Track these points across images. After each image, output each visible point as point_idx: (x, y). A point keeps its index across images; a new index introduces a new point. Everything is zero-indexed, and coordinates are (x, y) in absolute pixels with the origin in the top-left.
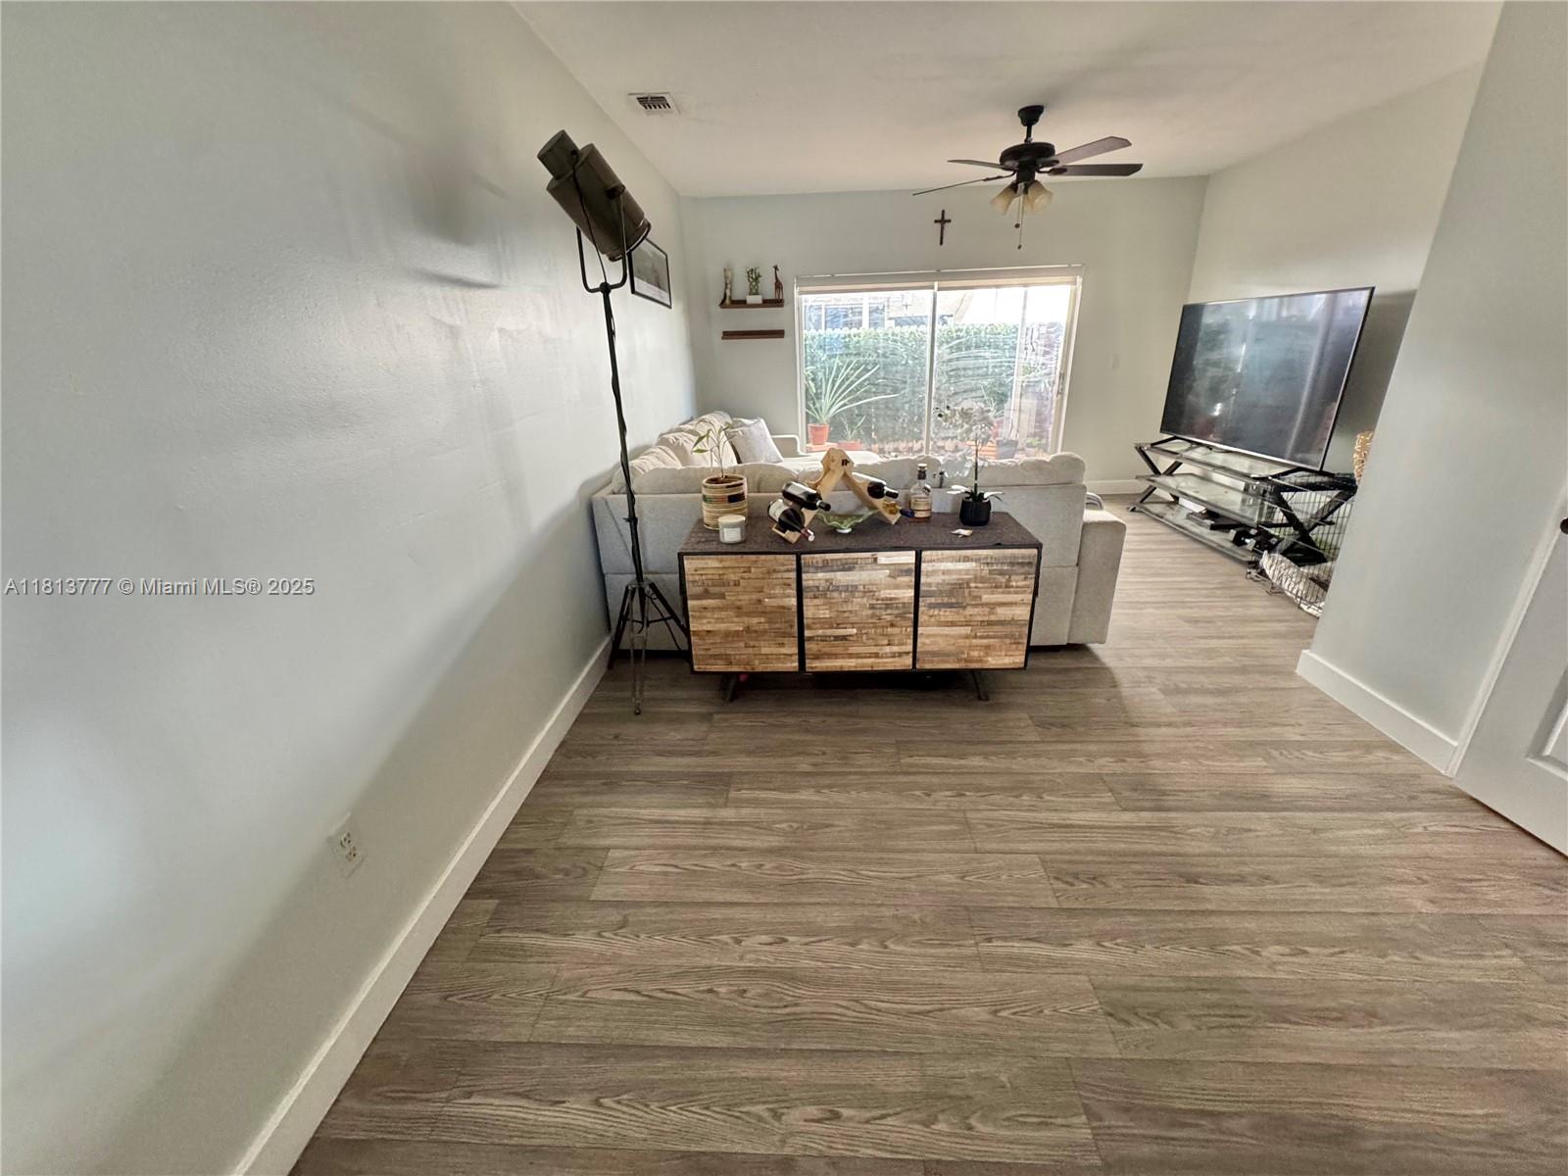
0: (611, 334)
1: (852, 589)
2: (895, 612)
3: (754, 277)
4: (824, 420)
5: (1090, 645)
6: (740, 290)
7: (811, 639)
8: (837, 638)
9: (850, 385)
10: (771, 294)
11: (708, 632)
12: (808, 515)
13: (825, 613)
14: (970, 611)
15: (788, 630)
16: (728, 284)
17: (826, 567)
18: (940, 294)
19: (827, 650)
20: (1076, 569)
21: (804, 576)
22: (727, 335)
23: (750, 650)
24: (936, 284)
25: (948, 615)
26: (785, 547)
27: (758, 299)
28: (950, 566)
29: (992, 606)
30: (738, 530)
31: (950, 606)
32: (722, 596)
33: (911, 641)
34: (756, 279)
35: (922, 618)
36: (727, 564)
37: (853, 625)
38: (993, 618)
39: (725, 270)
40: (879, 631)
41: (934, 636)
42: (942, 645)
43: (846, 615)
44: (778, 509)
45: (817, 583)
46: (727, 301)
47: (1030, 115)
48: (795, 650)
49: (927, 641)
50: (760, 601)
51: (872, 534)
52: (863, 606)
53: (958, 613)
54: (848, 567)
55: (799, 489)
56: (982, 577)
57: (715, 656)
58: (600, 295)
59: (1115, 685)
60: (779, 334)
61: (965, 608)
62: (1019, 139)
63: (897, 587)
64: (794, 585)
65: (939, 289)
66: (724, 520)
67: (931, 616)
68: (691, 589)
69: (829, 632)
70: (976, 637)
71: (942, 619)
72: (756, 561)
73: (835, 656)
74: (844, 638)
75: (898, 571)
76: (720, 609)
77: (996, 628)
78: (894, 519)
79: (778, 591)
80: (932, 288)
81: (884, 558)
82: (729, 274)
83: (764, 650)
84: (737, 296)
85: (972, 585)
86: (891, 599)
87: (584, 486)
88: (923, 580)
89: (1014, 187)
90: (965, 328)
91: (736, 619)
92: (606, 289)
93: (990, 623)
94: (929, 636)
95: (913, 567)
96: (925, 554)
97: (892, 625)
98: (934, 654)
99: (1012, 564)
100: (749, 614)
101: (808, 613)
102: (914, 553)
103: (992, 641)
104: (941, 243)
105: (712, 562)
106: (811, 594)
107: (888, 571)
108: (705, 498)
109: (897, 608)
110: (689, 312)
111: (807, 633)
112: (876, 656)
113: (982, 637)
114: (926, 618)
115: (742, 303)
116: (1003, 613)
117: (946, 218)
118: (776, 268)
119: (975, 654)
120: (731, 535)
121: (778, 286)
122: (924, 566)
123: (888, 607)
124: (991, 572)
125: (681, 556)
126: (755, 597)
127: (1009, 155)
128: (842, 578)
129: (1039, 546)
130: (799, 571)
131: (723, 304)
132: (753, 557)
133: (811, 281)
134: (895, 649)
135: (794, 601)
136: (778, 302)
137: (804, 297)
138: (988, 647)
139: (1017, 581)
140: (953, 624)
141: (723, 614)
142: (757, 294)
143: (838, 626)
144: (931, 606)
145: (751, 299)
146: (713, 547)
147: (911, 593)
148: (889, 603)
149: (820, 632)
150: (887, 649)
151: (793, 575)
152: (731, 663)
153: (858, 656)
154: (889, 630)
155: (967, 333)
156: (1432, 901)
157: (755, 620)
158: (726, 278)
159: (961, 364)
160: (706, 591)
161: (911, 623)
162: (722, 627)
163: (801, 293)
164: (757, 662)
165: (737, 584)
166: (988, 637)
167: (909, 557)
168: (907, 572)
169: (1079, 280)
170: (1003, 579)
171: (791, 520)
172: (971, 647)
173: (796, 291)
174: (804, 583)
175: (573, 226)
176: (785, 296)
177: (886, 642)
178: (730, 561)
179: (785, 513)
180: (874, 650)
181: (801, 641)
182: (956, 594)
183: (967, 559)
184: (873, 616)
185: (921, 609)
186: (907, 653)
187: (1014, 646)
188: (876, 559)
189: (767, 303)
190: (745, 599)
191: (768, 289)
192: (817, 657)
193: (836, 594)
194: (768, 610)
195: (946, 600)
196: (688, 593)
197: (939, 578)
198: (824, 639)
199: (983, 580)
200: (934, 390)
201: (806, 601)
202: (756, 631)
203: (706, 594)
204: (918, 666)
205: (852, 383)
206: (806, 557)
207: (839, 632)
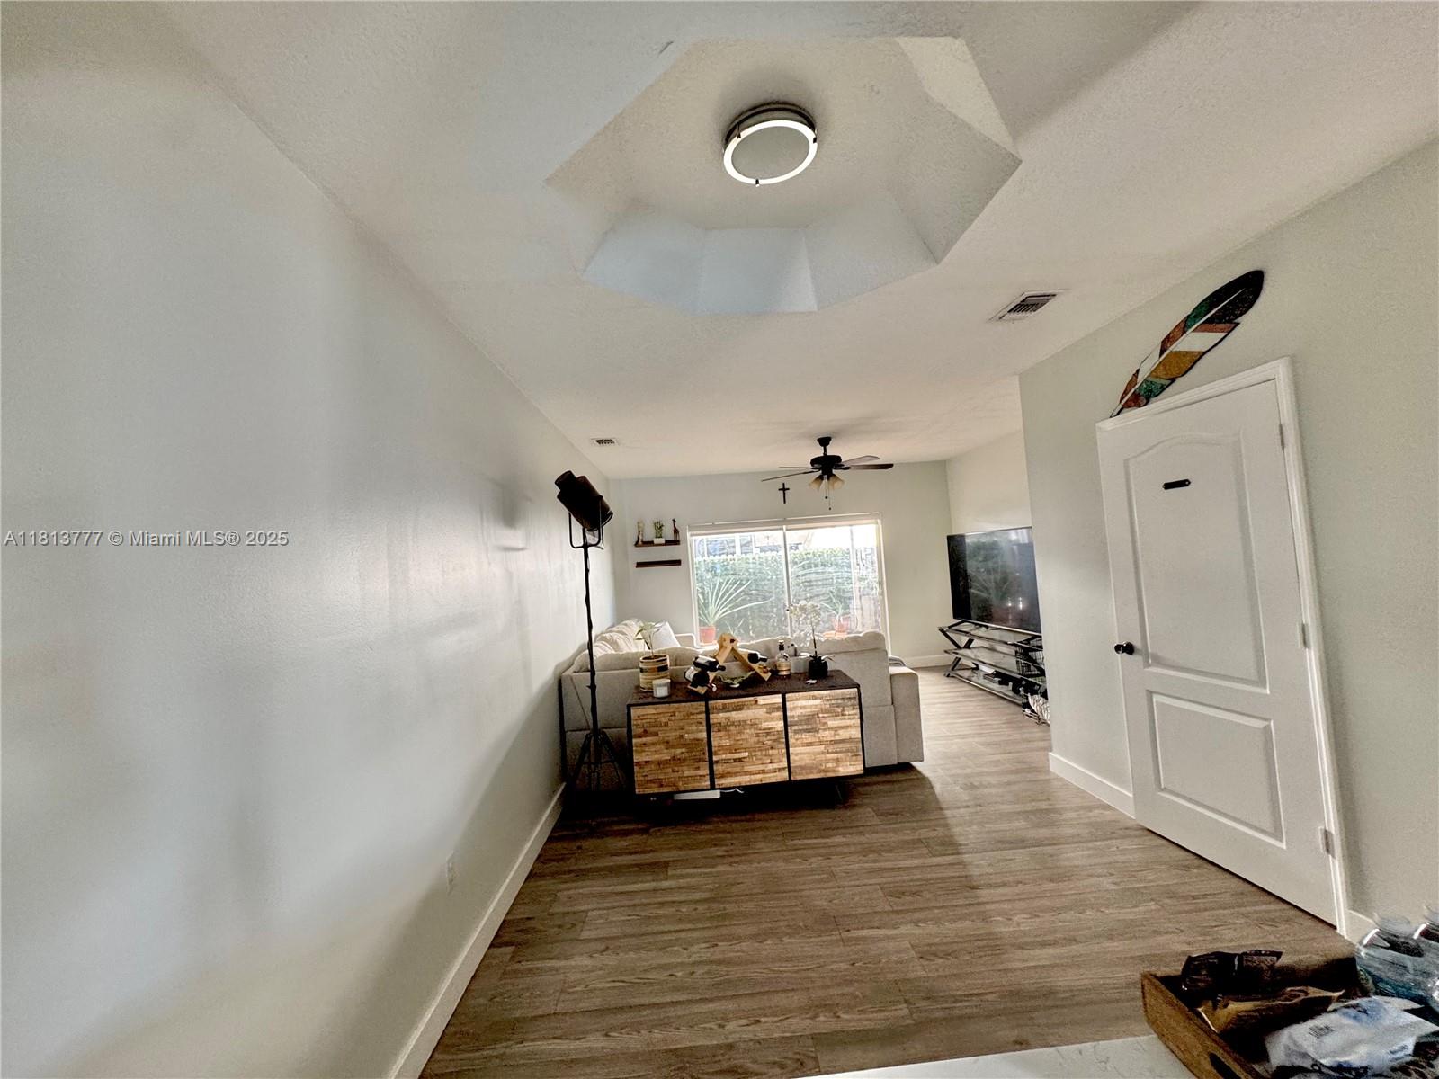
0: (587, 571)
1: (742, 724)
2: (773, 738)
3: (659, 527)
4: (712, 623)
5: (914, 764)
6: (649, 534)
7: (717, 762)
8: (735, 760)
9: (728, 598)
10: (671, 537)
11: (647, 762)
12: (712, 675)
13: (726, 742)
14: (822, 734)
15: (702, 756)
16: (640, 531)
17: (725, 709)
18: (788, 533)
19: (729, 770)
20: (892, 707)
21: (711, 716)
22: (640, 565)
23: (676, 775)
24: (784, 527)
25: (807, 737)
26: (695, 697)
27: (661, 540)
28: (804, 703)
29: (836, 729)
30: (666, 688)
31: (808, 731)
32: (657, 734)
33: (785, 759)
34: (660, 529)
35: (791, 741)
36: (659, 711)
37: (745, 750)
38: (837, 738)
39: (638, 523)
40: (764, 753)
41: (801, 754)
42: (807, 760)
43: (741, 742)
44: (691, 672)
45: (719, 721)
46: (640, 543)
47: (824, 442)
48: (707, 772)
49: (797, 758)
50: (681, 736)
51: (753, 686)
52: (751, 735)
53: (815, 736)
54: (739, 708)
55: (703, 660)
56: (826, 710)
57: (651, 781)
58: (582, 550)
59: (932, 787)
60: (678, 563)
61: (818, 732)
62: (819, 452)
63: (772, 719)
64: (704, 723)
65: (787, 530)
66: (655, 682)
67: (797, 739)
68: (635, 730)
69: (729, 756)
70: (828, 753)
71: (805, 741)
72: (678, 708)
73: (735, 774)
74: (740, 760)
75: (772, 708)
76: (653, 744)
77: (841, 745)
78: (767, 677)
79: (694, 728)
80: (782, 529)
81: (762, 700)
82: (641, 525)
83: (686, 774)
84: (647, 539)
85: (821, 715)
86: (769, 729)
87: (557, 667)
88: (788, 714)
89: (821, 478)
90: (812, 552)
91: (665, 751)
92: (586, 546)
93: (836, 742)
94: (797, 754)
95: (781, 705)
96: (788, 696)
97: (772, 748)
98: (802, 768)
99: (843, 699)
100: (673, 747)
101: (715, 743)
102: (780, 695)
103: (840, 755)
104: (785, 502)
105: (650, 710)
106: (716, 729)
107: (765, 709)
108: (642, 670)
109: (774, 735)
110: (613, 550)
111: (715, 758)
112: (764, 772)
113: (832, 753)
114: (794, 741)
115: (651, 543)
116: (843, 734)
117: (786, 487)
118: (674, 521)
119: (830, 765)
120: (661, 692)
121: (676, 531)
122: (788, 705)
123: (768, 734)
124: (831, 705)
125: (629, 707)
126: (678, 733)
127: (814, 462)
128: (735, 715)
129: (858, 686)
130: (707, 713)
131: (637, 544)
132: (676, 705)
133: (697, 527)
134: (776, 766)
135: (704, 735)
136: (676, 542)
137: (694, 538)
138: (837, 760)
139: (849, 711)
140: (811, 744)
141: (658, 747)
142: (661, 537)
143: (736, 751)
144: (796, 732)
145: (657, 541)
146: (650, 700)
147: (782, 723)
148: (768, 732)
149: (724, 756)
150: (770, 766)
151: (704, 716)
152: (661, 786)
153: (750, 773)
154: (770, 751)
155: (814, 555)
156: (1115, 884)
157: (679, 751)
158: (639, 527)
159: (813, 577)
160: (645, 731)
161: (784, 746)
162: (656, 757)
163: (692, 535)
164: (680, 784)
165: (666, 724)
166: (836, 752)
167: (777, 699)
168: (777, 709)
169: (879, 521)
170: (839, 710)
171: (701, 679)
172: (828, 761)
173: (688, 534)
174: (711, 721)
175: (567, 511)
176: (681, 537)
177: (769, 761)
178: (662, 708)
179: (695, 675)
180: (761, 767)
181: (711, 764)
182: (811, 723)
183: (815, 698)
184: (759, 742)
185: (790, 734)
186: (784, 768)
187: (854, 758)
188: (757, 701)
189: (668, 543)
190: (672, 735)
191: (668, 534)
192: (723, 776)
193: (732, 728)
194: (688, 742)
195: (805, 727)
196: (633, 733)
197: (798, 712)
198: (727, 761)
199: (826, 711)
200: (792, 597)
201: (713, 734)
202: (679, 759)
203: (645, 734)
204: (792, 778)
205: (731, 594)
206: (711, 703)
207: (737, 756)
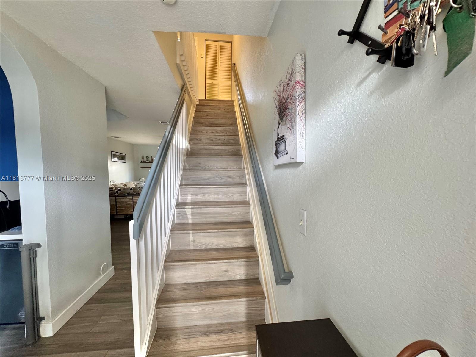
1: (123, 202)
3: (147, 158)
6: (145, 160)
13: (120, 205)
15: (114, 208)
16: (143, 159)
17: (120, 199)
21: (117, 200)
22: (142, 167)
26: (114, 196)
27: (148, 161)
34: (148, 158)
37: (124, 207)
40: (128, 208)
46: (142, 162)
48: (115, 211)
52: (126, 204)
54: (123, 199)
69: (120, 208)
73: (122, 212)
75: (130, 200)
79: (113, 202)
81: (128, 197)
88: (134, 201)
95: (132, 199)
96: (134, 197)
97: (130, 207)
101: (117, 205)
110: (134, 163)
111: (117, 208)
115: (145, 162)
118: (152, 156)
121: (152, 159)
122: (134, 199)
123: (129, 205)
128: (122, 200)
130: (116, 199)
131: (141, 162)
134: (130, 211)
135: (115, 204)
142: (148, 160)
143: (122, 207)
145: (147, 161)
147: (132, 202)
148: (129, 204)
151: (115, 200)
153: (125, 212)
158: (142, 157)
161: (132, 207)
167: (131, 197)
179: (117, 191)
181: (116, 210)
184: (127, 206)
185: (134, 205)
188: (127, 198)
189: (150, 162)
191: (150, 160)
192: (119, 212)
193: (121, 203)
201: (117, 204)
206: (117, 197)
207: (122, 208)
